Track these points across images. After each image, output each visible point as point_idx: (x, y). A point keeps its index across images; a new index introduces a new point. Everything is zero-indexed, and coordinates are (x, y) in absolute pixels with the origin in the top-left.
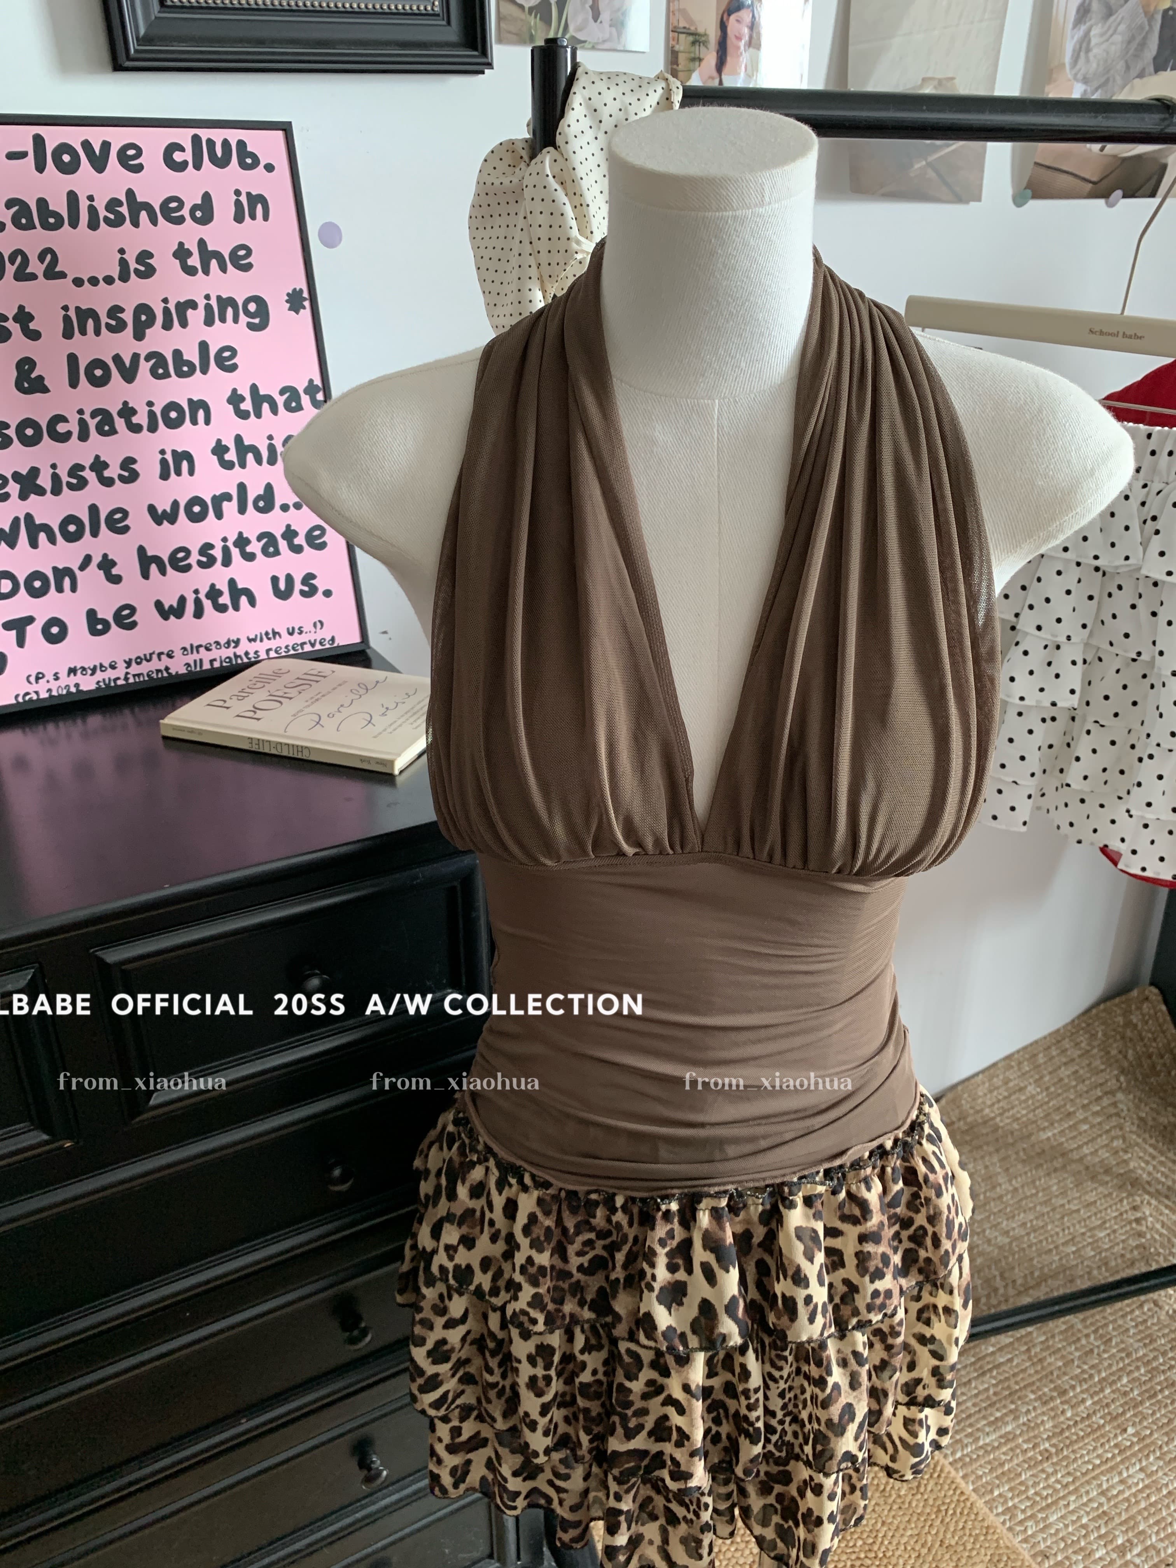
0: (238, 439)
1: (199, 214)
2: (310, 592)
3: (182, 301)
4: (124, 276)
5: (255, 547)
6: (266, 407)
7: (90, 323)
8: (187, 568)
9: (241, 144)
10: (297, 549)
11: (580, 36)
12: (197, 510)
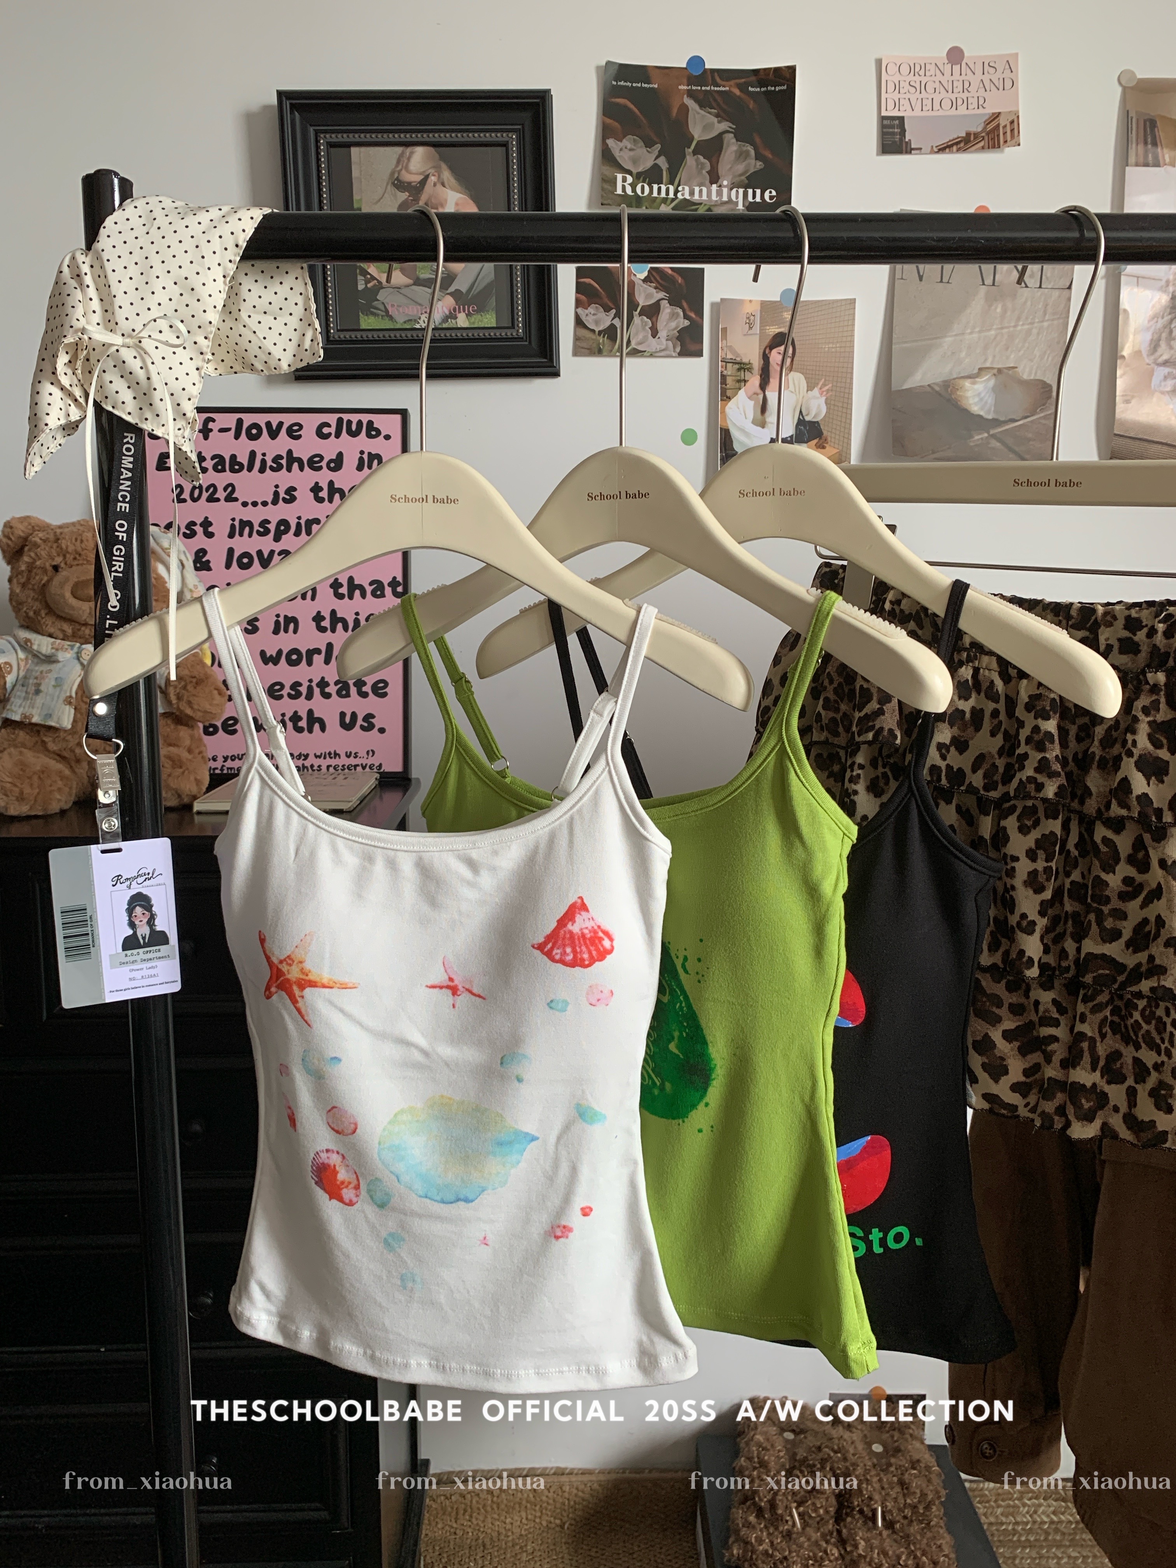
0: (333, 612)
1: (332, 465)
2: (368, 727)
3: (310, 518)
4: (275, 502)
5: (332, 689)
6: (357, 593)
7: (247, 530)
8: (281, 697)
9: (370, 423)
10: (364, 695)
11: (640, 348)
12: (294, 658)
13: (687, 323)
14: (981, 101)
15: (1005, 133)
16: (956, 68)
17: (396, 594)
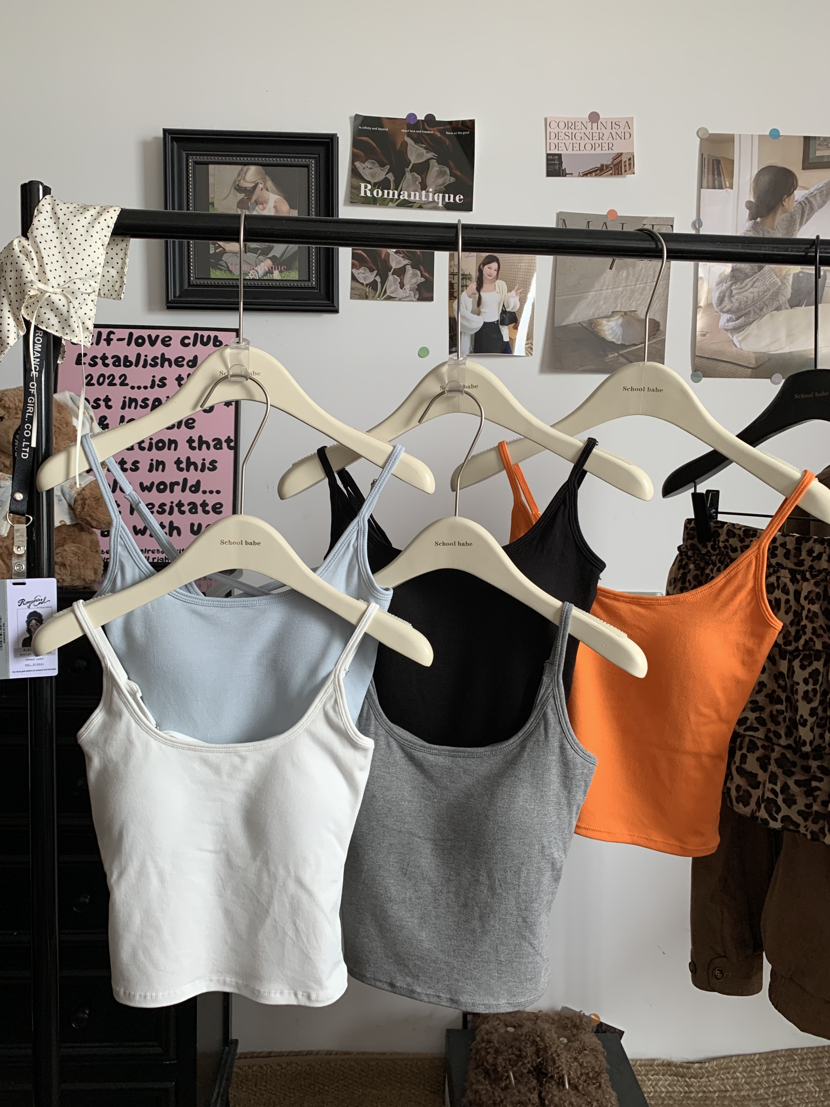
0: (188, 458)
1: (190, 364)
4: (152, 387)
5: (186, 508)
6: (204, 446)
7: (134, 404)
9: (216, 337)
10: (207, 512)
11: (393, 295)
12: (162, 487)
13: (423, 280)
14: (610, 146)
15: (625, 166)
16: (595, 125)
17: (230, 447)
